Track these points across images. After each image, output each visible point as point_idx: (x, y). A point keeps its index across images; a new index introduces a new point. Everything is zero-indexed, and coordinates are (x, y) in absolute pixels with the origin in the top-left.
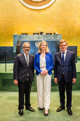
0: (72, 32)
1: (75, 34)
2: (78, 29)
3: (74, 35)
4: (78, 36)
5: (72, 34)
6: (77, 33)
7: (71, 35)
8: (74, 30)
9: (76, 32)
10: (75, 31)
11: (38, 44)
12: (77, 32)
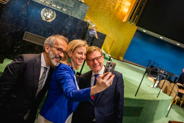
0: (103, 6)
1: (107, 10)
2: (113, 4)
3: (104, 11)
4: (109, 16)
5: (102, 9)
6: (109, 10)
7: (99, 10)
8: (107, 4)
9: (108, 8)
10: (107, 6)
11: (47, 13)
12: (110, 8)
